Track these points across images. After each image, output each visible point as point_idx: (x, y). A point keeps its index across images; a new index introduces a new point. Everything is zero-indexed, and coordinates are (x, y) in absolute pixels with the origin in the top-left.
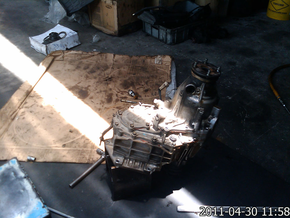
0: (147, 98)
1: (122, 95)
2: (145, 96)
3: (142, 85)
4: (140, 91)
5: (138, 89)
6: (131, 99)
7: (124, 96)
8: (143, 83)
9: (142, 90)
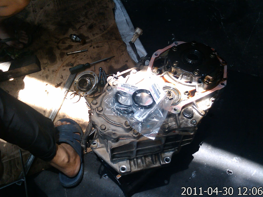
0: (97, 36)
1: (64, 45)
2: (93, 35)
3: (83, 22)
4: (84, 31)
5: (80, 28)
6: (78, 46)
7: (67, 45)
8: (82, 19)
9: (85, 28)
